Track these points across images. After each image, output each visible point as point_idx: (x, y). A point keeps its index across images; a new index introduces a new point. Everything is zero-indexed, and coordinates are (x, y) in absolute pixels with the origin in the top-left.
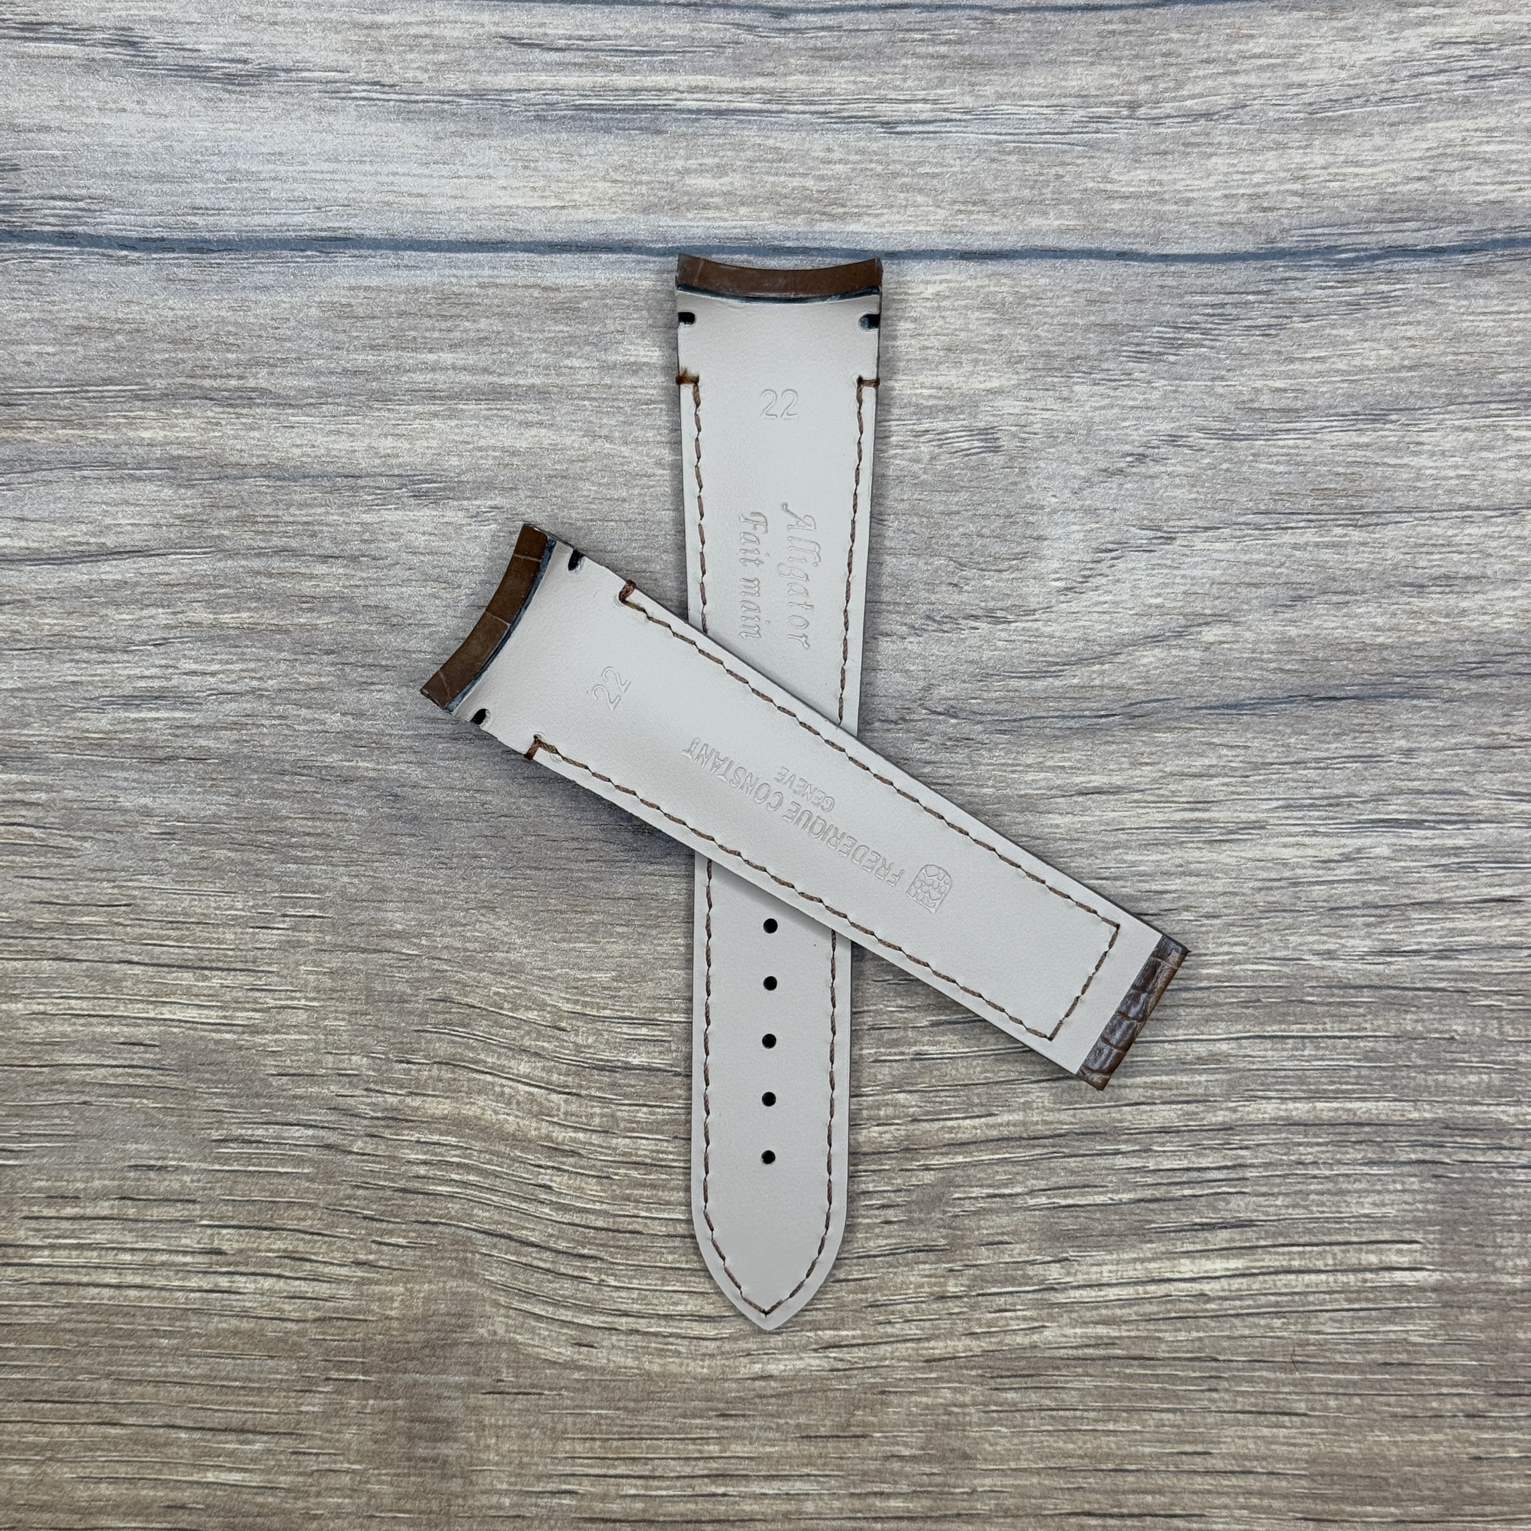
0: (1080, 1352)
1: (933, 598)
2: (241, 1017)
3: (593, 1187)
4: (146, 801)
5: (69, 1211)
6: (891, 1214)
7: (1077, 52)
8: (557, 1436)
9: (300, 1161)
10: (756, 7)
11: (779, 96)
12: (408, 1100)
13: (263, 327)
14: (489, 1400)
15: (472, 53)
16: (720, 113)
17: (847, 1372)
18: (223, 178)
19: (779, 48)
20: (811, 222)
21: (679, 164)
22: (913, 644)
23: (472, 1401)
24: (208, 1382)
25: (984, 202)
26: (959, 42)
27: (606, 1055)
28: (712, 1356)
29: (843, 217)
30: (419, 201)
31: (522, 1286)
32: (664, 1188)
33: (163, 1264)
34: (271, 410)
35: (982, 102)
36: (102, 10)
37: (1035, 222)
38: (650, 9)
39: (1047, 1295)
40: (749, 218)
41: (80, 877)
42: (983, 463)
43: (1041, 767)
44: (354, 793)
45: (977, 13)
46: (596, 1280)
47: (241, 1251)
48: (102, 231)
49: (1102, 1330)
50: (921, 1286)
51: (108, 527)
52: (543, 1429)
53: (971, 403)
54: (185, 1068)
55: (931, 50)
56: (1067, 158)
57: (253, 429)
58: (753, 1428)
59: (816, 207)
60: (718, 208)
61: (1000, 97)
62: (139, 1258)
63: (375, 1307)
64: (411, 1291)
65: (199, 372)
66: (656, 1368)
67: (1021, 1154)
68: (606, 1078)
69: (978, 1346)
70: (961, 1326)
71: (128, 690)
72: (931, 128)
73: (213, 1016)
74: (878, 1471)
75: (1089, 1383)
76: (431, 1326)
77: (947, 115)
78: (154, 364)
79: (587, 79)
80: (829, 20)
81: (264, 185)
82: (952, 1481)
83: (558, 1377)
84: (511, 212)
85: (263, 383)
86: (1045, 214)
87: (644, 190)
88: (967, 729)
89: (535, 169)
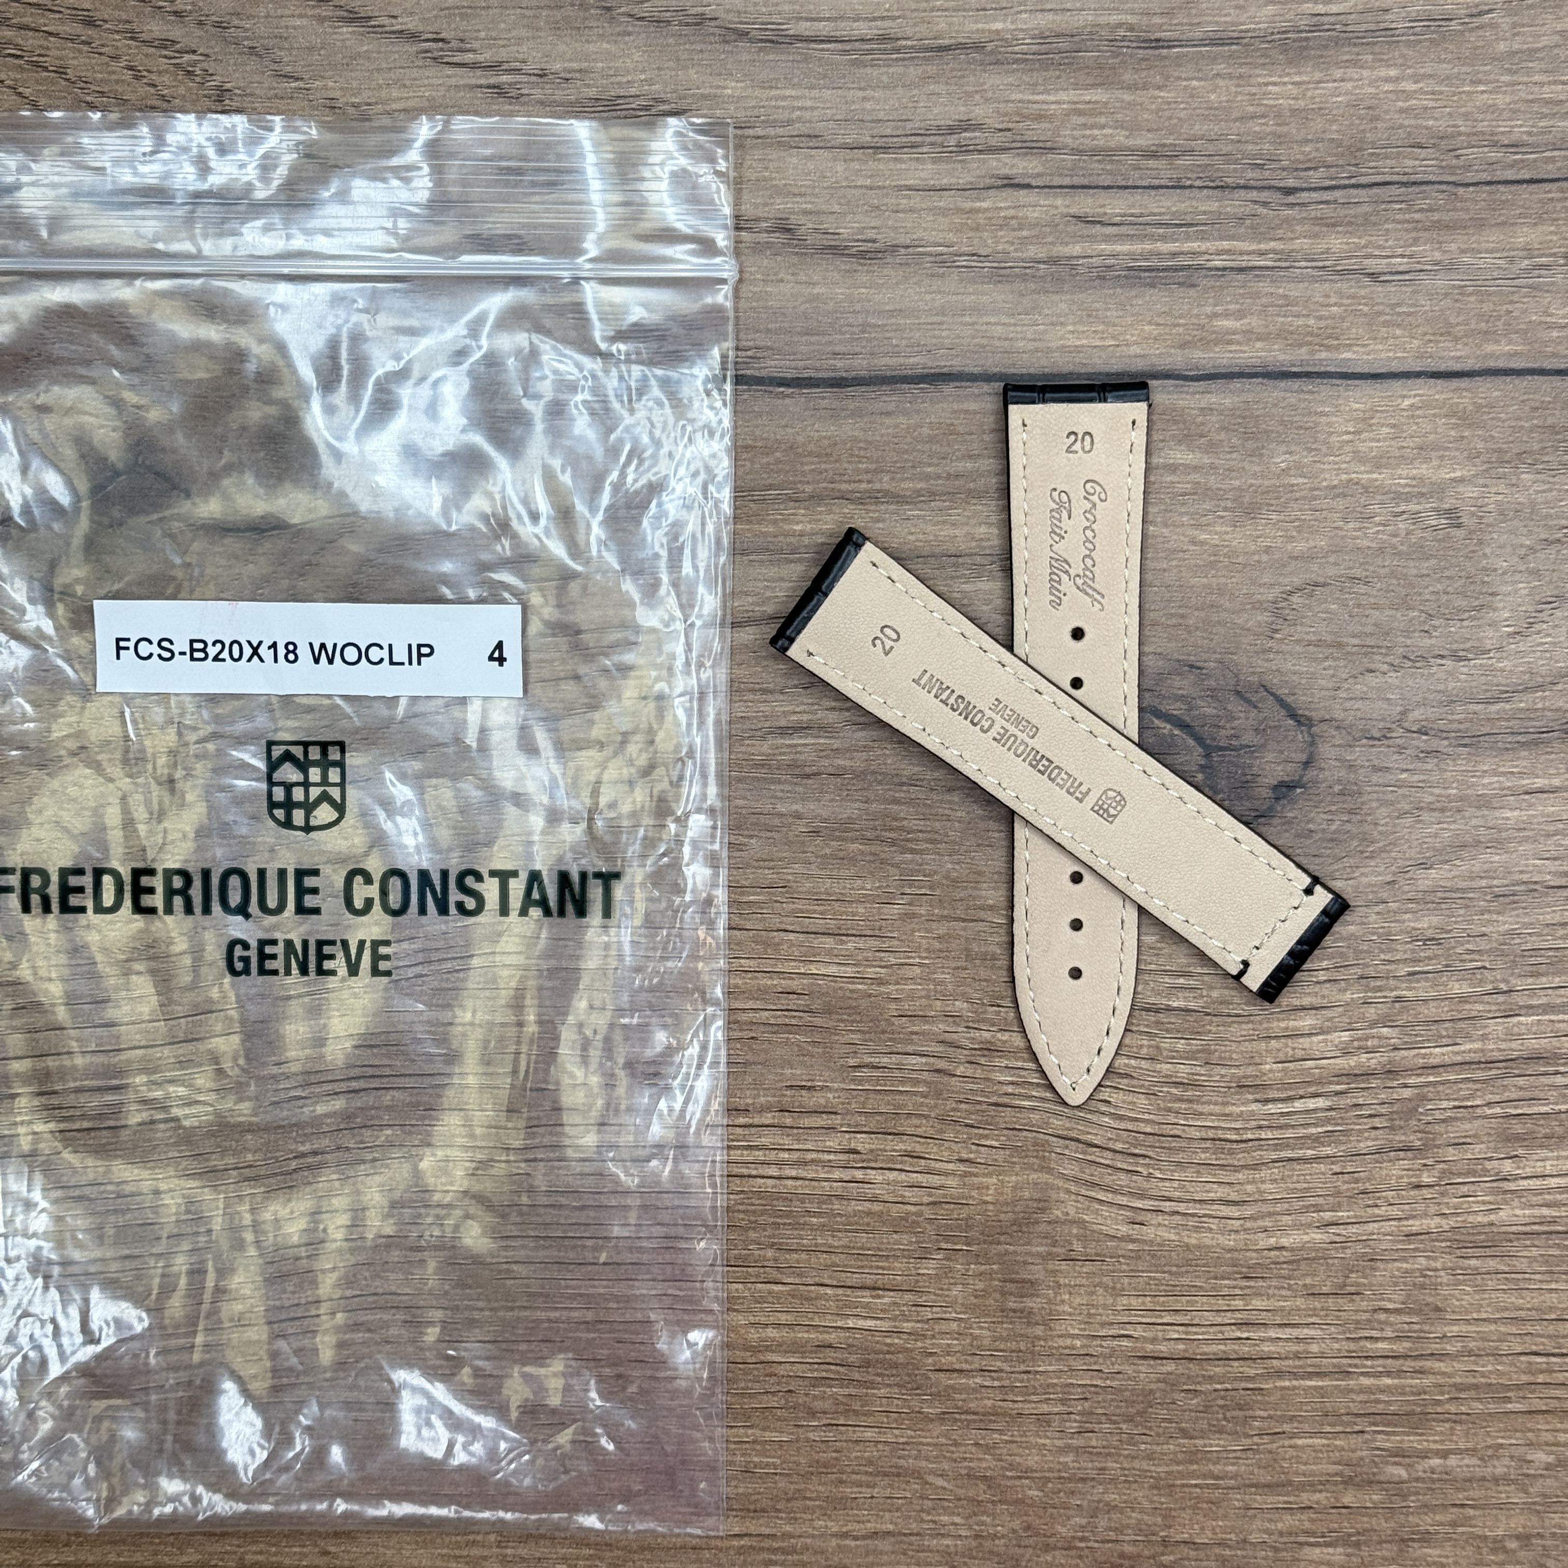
0: (1527, 1229)
1: (1409, 642)
2: (871, 972)
3: (1142, 1101)
4: (797, 807)
5: (741, 1120)
6: (1377, 1122)
7: (1520, 216)
8: (1116, 1292)
9: (916, 1082)
10: (1269, 188)
11: (1287, 256)
12: (999, 1035)
13: (887, 443)
14: (1064, 1266)
15: (1048, 229)
16: (1241, 270)
17: (1345, 1243)
18: (856, 330)
19: (1287, 220)
20: (1312, 353)
21: (1208, 310)
22: (1393, 678)
23: (1050, 1267)
24: (847, 1250)
25: (1449, 333)
26: (1430, 210)
27: (1152, 1000)
28: (1237, 1232)
29: (1337, 348)
30: (1006, 344)
31: (1088, 1178)
32: (1198, 1102)
33: (813, 1161)
34: (893, 507)
35: (1447, 256)
36: (766, 205)
37: (1490, 348)
38: (1187, 191)
39: (1500, 1184)
40: (1263, 350)
41: (748, 865)
42: (1449, 537)
43: (1496, 773)
44: (956, 799)
45: (1444, 187)
46: (1145, 1173)
47: (872, 1151)
48: (763, 373)
49: (1545, 1211)
50: (1401, 1177)
51: (769, 598)
52: (1106, 1288)
53: (1439, 489)
54: (828, 1011)
55: (1407, 216)
56: (1515, 298)
57: (878, 520)
58: (1269, 1287)
59: (1317, 340)
60: (1239, 343)
61: (1463, 251)
62: (795, 1156)
63: (974, 1193)
64: (1002, 1181)
65: (837, 478)
66: (1194, 1241)
67: (1479, 1075)
68: (1152, 1017)
69: (1446, 1224)
70: (1433, 1209)
71: (783, 723)
72: (1407, 277)
73: (849, 971)
74: (1369, 1321)
75: (1535, 1252)
76: (1018, 1209)
77: (1419, 267)
78: (804, 474)
79: (1138, 247)
80: (1327, 195)
81: (888, 335)
82: (1426, 1328)
83: (1116, 1248)
84: (1078, 349)
85: (886, 486)
86: (1497, 342)
87: (1181, 330)
88: (1435, 744)
89: (1096, 317)
